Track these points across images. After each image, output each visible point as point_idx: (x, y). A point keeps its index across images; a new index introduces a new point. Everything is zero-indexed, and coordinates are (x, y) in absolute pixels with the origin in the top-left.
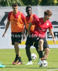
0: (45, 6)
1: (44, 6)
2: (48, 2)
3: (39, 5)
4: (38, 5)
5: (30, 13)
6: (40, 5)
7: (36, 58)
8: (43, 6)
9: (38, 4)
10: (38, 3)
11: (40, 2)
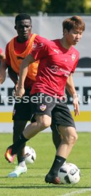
0: (60, 15)
1: (57, 15)
2: (69, 5)
3: (44, 13)
4: (41, 13)
5: (27, 32)
6: (46, 14)
7: (33, 158)
8: (54, 15)
9: (40, 10)
10: (40, 6)
11: (47, 4)
